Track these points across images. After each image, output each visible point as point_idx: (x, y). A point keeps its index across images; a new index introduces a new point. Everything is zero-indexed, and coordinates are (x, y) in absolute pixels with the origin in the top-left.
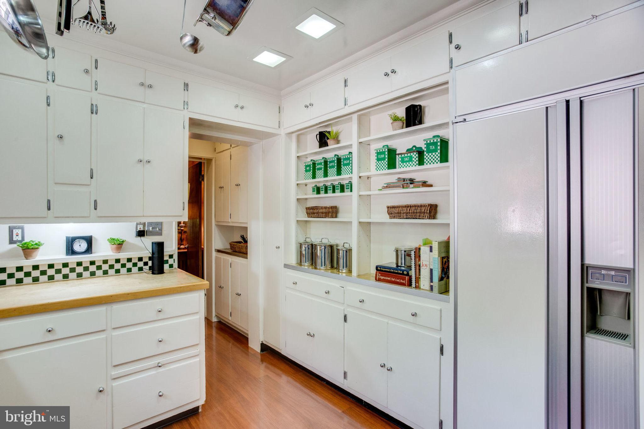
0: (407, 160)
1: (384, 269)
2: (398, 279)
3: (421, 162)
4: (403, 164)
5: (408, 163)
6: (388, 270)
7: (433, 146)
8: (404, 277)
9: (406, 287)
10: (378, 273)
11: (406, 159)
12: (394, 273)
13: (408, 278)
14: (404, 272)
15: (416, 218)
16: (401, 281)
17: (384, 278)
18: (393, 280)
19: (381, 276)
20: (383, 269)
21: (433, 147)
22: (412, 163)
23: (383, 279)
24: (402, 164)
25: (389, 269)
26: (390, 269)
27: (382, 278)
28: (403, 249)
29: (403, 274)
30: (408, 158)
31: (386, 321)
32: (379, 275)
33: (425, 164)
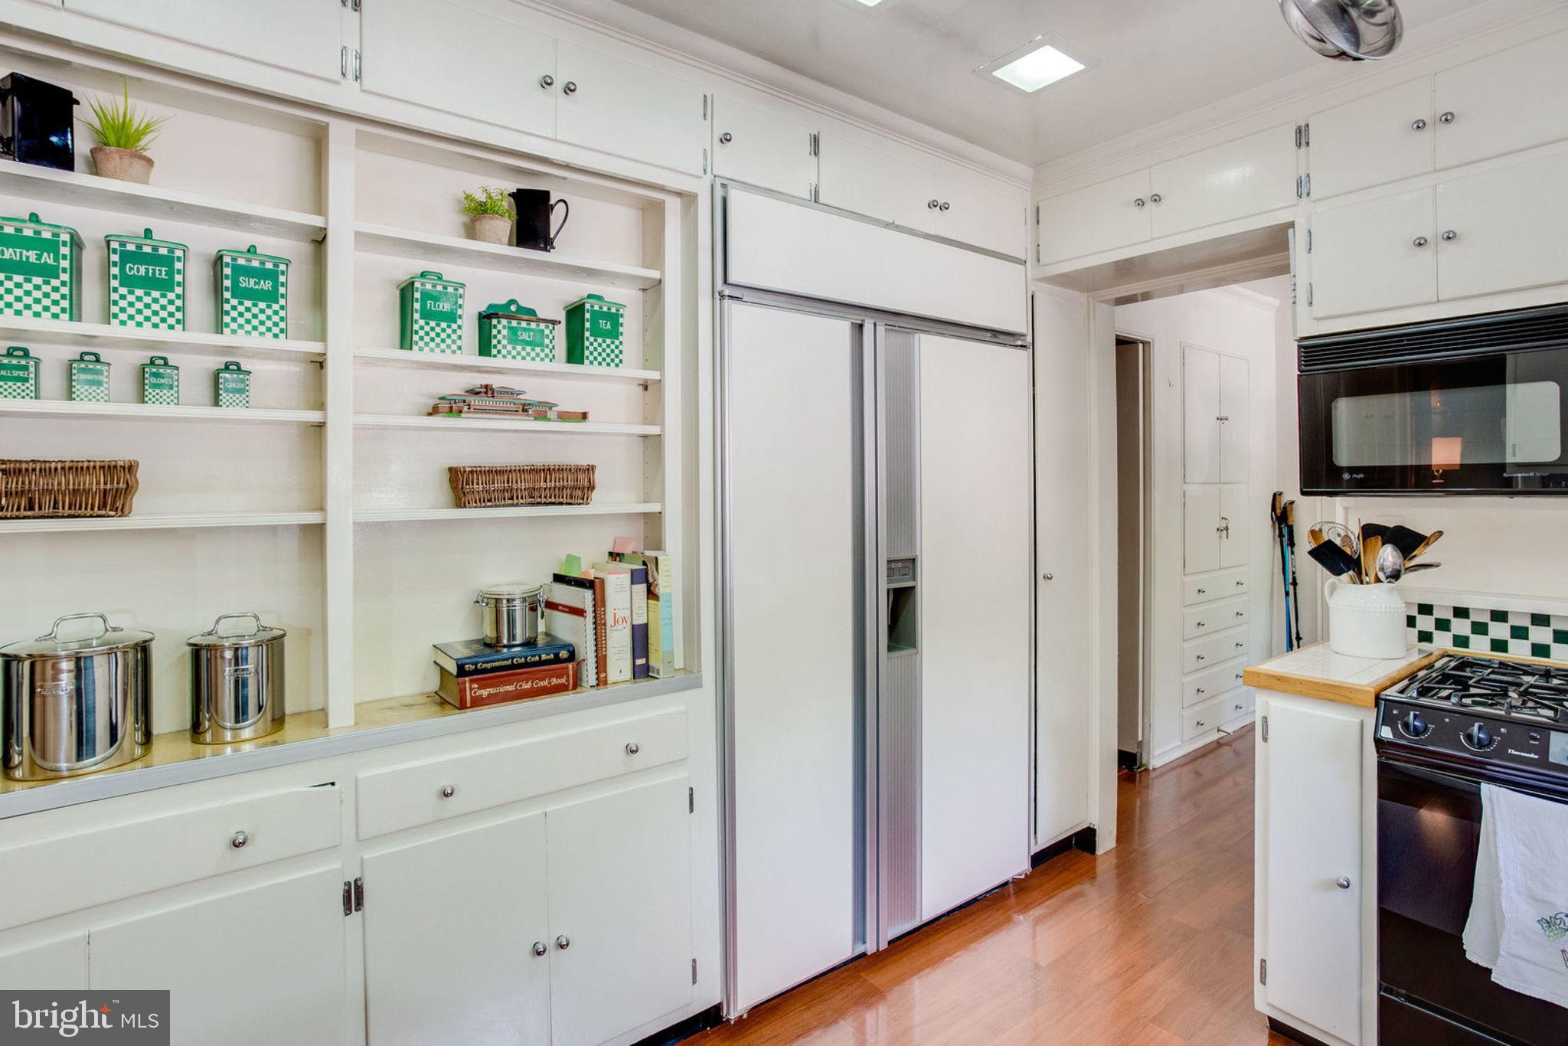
0: (527, 339)
1: (489, 666)
2: (543, 679)
3: (575, 353)
4: (514, 348)
5: (528, 349)
6: (505, 663)
7: (607, 321)
8: (562, 668)
9: (568, 695)
10: (468, 685)
11: (525, 336)
12: (526, 665)
13: (573, 668)
14: (558, 654)
15: (561, 504)
16: (554, 681)
17: (492, 691)
18: (527, 686)
19: (480, 688)
20: (484, 666)
21: (606, 324)
22: (543, 351)
23: (490, 695)
24: (509, 347)
25: (507, 659)
26: (513, 658)
27: (485, 693)
28: (517, 592)
29: (557, 660)
30: (532, 333)
31: (540, 811)
32: (471, 689)
33: (586, 362)
